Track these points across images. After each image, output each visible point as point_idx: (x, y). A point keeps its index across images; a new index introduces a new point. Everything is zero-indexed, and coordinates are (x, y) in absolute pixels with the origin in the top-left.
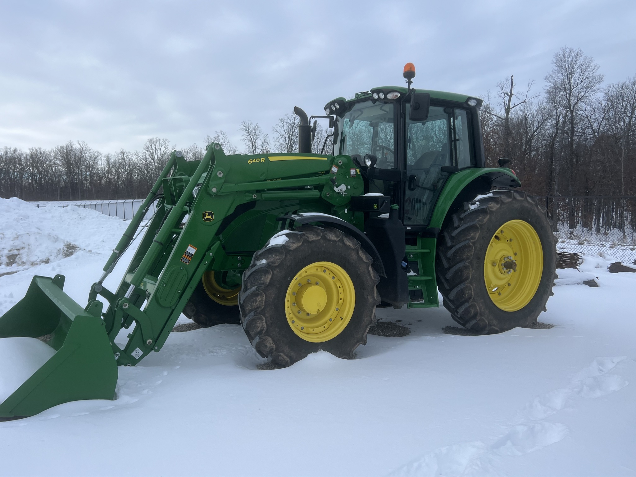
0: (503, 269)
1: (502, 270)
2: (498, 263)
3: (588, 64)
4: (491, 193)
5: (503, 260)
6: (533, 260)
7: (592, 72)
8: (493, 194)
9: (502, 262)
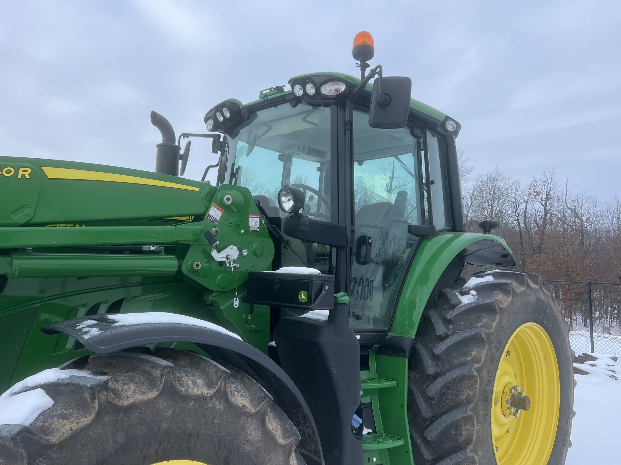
0: (509, 408)
1: (508, 411)
2: (500, 399)
3: (460, 155)
4: (489, 274)
5: (508, 393)
6: (543, 389)
7: (464, 163)
8: (493, 277)
9: (508, 397)
